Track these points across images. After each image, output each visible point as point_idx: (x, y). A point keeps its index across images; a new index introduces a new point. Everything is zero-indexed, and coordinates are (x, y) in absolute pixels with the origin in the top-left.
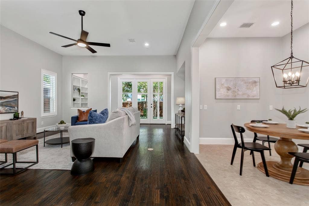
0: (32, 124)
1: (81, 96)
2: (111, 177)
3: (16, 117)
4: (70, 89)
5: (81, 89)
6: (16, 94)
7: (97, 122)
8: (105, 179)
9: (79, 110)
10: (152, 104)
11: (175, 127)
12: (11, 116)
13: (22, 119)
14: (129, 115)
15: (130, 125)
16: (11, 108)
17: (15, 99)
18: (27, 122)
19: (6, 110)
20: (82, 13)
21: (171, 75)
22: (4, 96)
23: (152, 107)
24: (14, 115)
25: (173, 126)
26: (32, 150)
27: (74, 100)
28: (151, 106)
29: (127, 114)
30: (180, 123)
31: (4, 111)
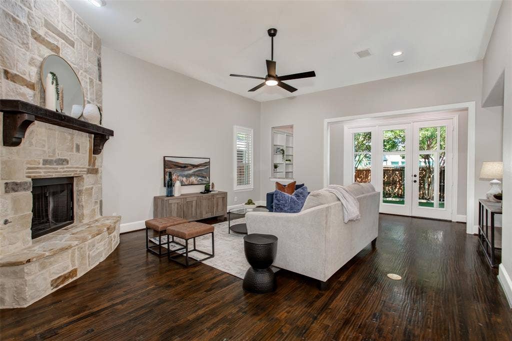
0: (223, 200)
1: (286, 160)
2: (297, 313)
3: (207, 191)
4: (270, 150)
5: (285, 150)
6: (208, 160)
7: (286, 209)
8: (286, 314)
9: (277, 183)
10: (415, 176)
11: (477, 233)
12: (201, 188)
13: (212, 192)
14: (343, 201)
15: (346, 221)
17: (207, 166)
18: (218, 197)
19: (198, 181)
20: (272, 33)
21: (467, 109)
22: (196, 164)
23: (415, 181)
24: (205, 187)
25: (473, 228)
26: (208, 238)
27: (276, 167)
28: (414, 179)
29: (339, 200)
30: (489, 224)
31: (196, 181)
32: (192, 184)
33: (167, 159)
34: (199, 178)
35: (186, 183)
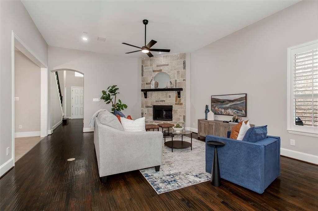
6: (244, 96)
16: (239, 112)
17: (243, 101)
19: (234, 113)
20: (146, 22)
22: (232, 99)
31: (232, 113)
32: (229, 115)
33: (213, 97)
34: (234, 111)
35: (224, 114)
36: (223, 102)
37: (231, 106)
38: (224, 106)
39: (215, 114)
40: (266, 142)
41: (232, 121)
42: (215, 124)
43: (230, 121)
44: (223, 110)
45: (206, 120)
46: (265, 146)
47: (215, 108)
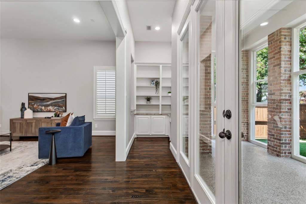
5: (160, 82)
6: (64, 95)
16: (60, 108)
22: (53, 97)
27: (148, 99)
31: (53, 110)
32: (50, 111)
33: (30, 95)
34: (55, 108)
35: (45, 110)
36: (44, 99)
37: (52, 103)
38: (45, 104)
39: (33, 112)
40: (85, 125)
41: (54, 116)
42: (36, 121)
43: (52, 117)
44: (43, 108)
45: (22, 119)
46: (84, 127)
47: (33, 105)
